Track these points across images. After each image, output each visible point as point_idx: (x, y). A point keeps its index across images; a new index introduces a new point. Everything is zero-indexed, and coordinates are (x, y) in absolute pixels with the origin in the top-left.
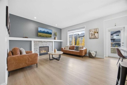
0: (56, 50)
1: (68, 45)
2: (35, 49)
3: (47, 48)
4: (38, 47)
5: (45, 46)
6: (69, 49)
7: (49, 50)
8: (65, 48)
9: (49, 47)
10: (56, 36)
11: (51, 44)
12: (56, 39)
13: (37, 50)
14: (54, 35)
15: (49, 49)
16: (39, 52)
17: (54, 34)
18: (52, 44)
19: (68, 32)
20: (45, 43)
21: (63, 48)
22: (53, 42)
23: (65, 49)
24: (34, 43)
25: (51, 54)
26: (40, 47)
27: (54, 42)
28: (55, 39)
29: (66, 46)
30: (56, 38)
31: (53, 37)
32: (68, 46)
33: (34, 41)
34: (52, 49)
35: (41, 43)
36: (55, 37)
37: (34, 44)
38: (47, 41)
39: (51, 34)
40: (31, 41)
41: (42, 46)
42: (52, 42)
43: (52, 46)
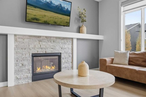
0: (87, 66)
1: (123, 49)
2: (17, 60)
3: (57, 57)
4: (27, 55)
5: (49, 51)
6: (129, 64)
7: (63, 66)
8: (113, 60)
9: (62, 56)
10: (83, 21)
11: (68, 46)
12: (82, 33)
13: (25, 63)
14: (78, 20)
15: (63, 61)
16: (31, 69)
17: (78, 17)
18: (70, 47)
19: (122, 9)
20: (50, 43)
21: (108, 60)
22: (75, 41)
23: (112, 63)
24: (16, 40)
25: (66, 85)
26: (34, 56)
27: (78, 39)
28: (79, 31)
29: (117, 54)
30: (85, 29)
31: (74, 25)
32: (124, 54)
33: (15, 35)
34: (72, 62)
35: (37, 42)
36: (81, 24)
37: (16, 46)
38: (57, 38)
39: (68, 13)
40: (6, 35)
41: (40, 51)
42: (72, 39)
43: (70, 51)
